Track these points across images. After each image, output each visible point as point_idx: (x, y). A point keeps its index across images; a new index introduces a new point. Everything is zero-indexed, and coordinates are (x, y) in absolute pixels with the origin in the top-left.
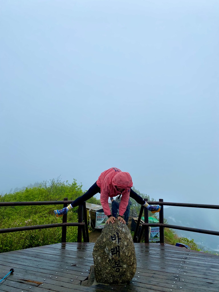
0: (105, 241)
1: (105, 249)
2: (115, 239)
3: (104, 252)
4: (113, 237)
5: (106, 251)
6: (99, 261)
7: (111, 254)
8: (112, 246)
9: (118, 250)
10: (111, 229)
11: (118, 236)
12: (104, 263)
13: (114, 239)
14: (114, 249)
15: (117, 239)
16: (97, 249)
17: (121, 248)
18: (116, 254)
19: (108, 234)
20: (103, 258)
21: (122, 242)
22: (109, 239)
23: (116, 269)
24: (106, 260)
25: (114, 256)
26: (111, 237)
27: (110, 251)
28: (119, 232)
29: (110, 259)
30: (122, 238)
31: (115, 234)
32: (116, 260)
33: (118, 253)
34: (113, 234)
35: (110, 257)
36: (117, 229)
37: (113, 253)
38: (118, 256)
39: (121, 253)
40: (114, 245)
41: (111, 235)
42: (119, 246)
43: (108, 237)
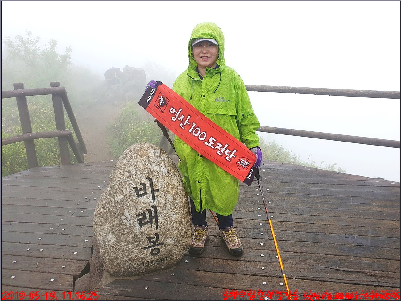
0: (121, 201)
1: (123, 218)
2: (145, 193)
3: (121, 223)
4: (141, 189)
5: (126, 221)
6: (112, 242)
7: (137, 224)
8: (140, 207)
9: (153, 214)
10: (133, 173)
11: (152, 186)
12: (122, 245)
13: (142, 192)
14: (144, 214)
15: (149, 191)
16: (102, 220)
17: (159, 210)
18: (149, 224)
19: (127, 183)
20: (120, 235)
21: (163, 195)
22: (130, 195)
23: (152, 250)
24: (128, 237)
25: (144, 228)
26: (134, 190)
27: (136, 220)
28: (154, 175)
29: (137, 234)
30: (160, 187)
31: (144, 181)
32: (150, 234)
33: (154, 220)
34: (139, 182)
35: (135, 232)
36: (147, 170)
37: (143, 222)
38: (154, 226)
39: (161, 220)
40: (144, 206)
41: (134, 185)
42: (156, 206)
43: (128, 192)
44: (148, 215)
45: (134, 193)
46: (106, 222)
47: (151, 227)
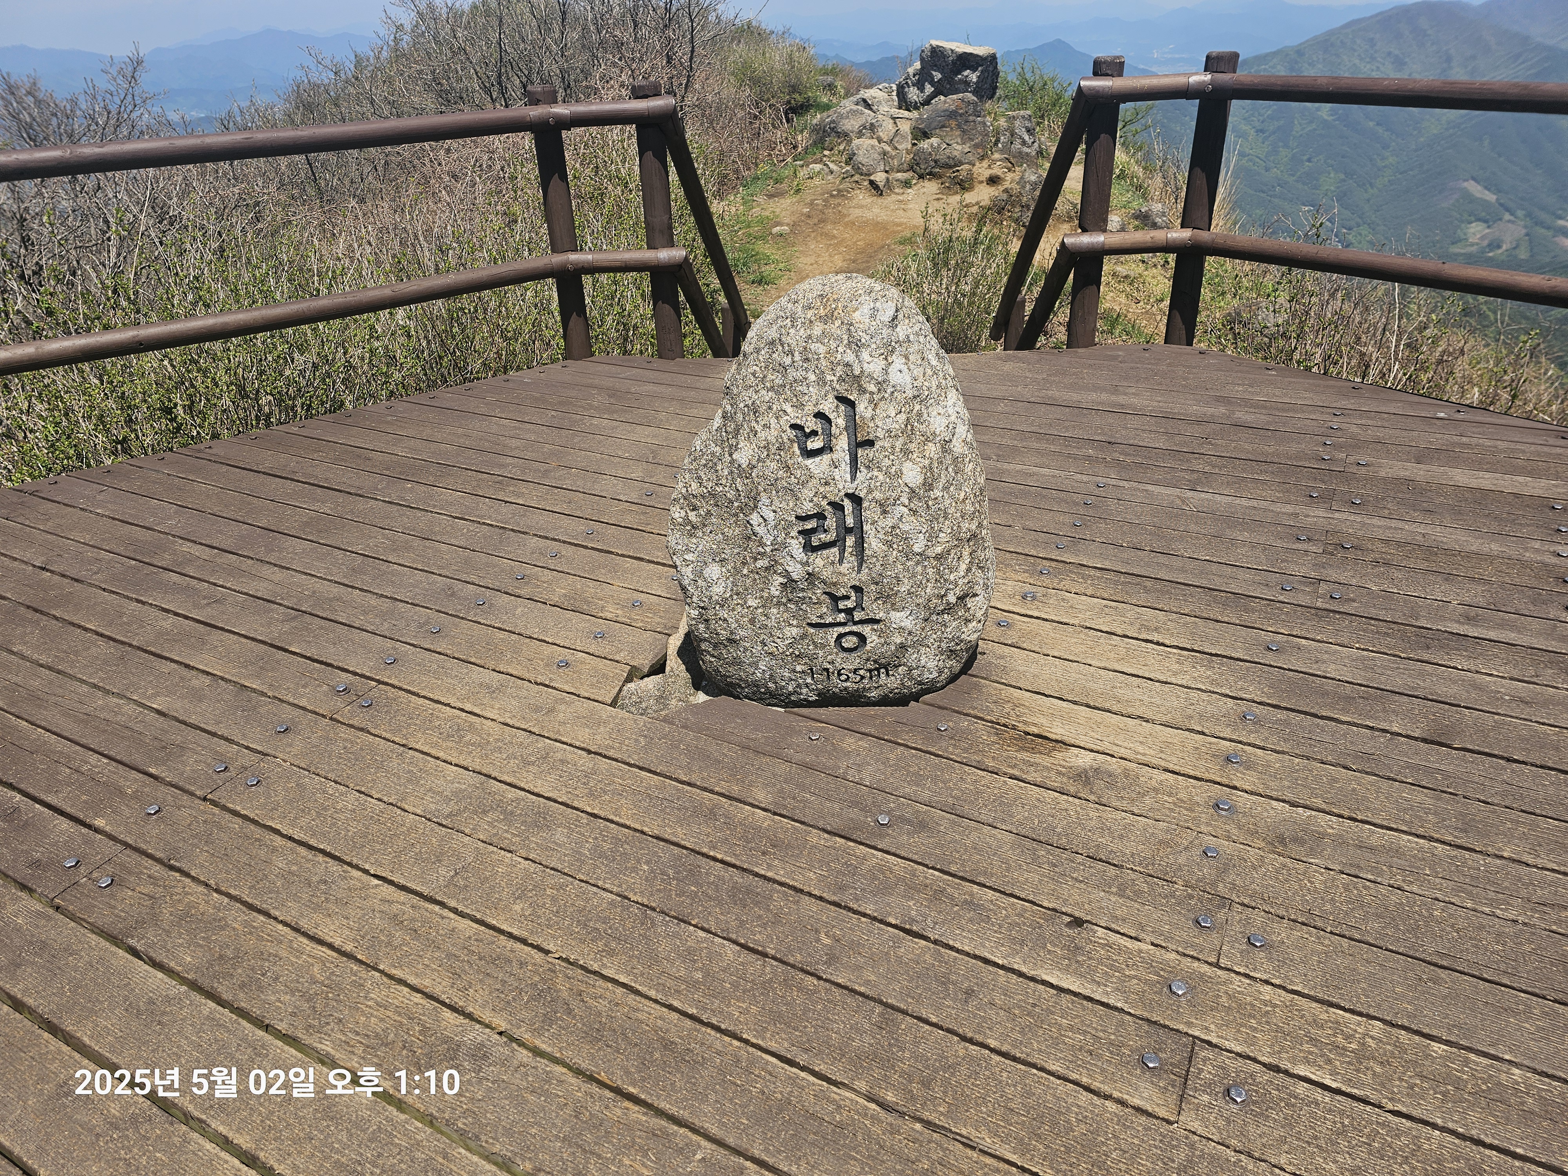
0: (752, 466)
1: (755, 519)
2: (827, 449)
3: (750, 536)
4: (814, 433)
5: (761, 530)
6: (718, 590)
7: (796, 546)
8: (807, 493)
9: (850, 521)
10: (792, 374)
11: (852, 426)
12: (750, 603)
13: (815, 444)
14: (821, 516)
15: (842, 443)
16: (692, 516)
17: (870, 512)
18: (835, 550)
19: (770, 408)
20: (745, 571)
21: (887, 462)
22: (779, 449)
23: (841, 636)
24: (767, 583)
25: (818, 561)
26: (792, 433)
27: (794, 533)
28: (862, 391)
29: (795, 576)
30: (880, 434)
31: (828, 406)
32: (835, 584)
33: (850, 541)
34: (810, 408)
35: (790, 569)
36: (839, 370)
37: (815, 542)
38: (850, 561)
39: (874, 544)
40: (822, 489)
41: (793, 415)
42: (862, 495)
43: (772, 435)
44: (831, 522)
45: (792, 441)
46: (705, 525)
47: (841, 561)
